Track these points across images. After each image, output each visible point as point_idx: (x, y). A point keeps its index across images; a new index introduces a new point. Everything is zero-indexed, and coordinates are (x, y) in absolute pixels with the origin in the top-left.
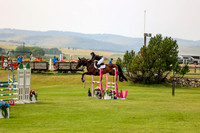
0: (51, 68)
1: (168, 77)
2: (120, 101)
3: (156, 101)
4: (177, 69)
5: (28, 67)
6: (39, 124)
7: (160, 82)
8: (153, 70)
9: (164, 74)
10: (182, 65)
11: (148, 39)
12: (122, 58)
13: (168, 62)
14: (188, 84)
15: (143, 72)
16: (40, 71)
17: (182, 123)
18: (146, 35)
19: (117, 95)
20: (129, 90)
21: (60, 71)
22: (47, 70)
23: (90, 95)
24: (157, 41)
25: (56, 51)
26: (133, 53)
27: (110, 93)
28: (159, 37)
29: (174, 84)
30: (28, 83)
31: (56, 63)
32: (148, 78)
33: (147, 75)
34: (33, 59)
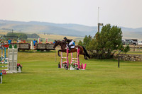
0: (32, 47)
1: (115, 54)
2: (81, 71)
3: (106, 71)
4: (121, 49)
5: (15, 47)
6: (24, 87)
7: (110, 57)
8: (104, 49)
9: (112, 52)
10: (125, 46)
11: (101, 27)
12: (82, 41)
13: (115, 44)
14: (129, 59)
15: (98, 50)
16: (24, 50)
17: (125, 86)
18: (99, 24)
19: (79, 67)
20: (87, 63)
21: (38, 50)
22: (29, 49)
23: (60, 67)
24: (107, 28)
25: (35, 36)
26: (90, 37)
27: (74, 66)
28: (109, 26)
29: (119, 59)
30: (15, 59)
31: (36, 44)
32: (101, 55)
33: (100, 52)
34: (19, 41)
